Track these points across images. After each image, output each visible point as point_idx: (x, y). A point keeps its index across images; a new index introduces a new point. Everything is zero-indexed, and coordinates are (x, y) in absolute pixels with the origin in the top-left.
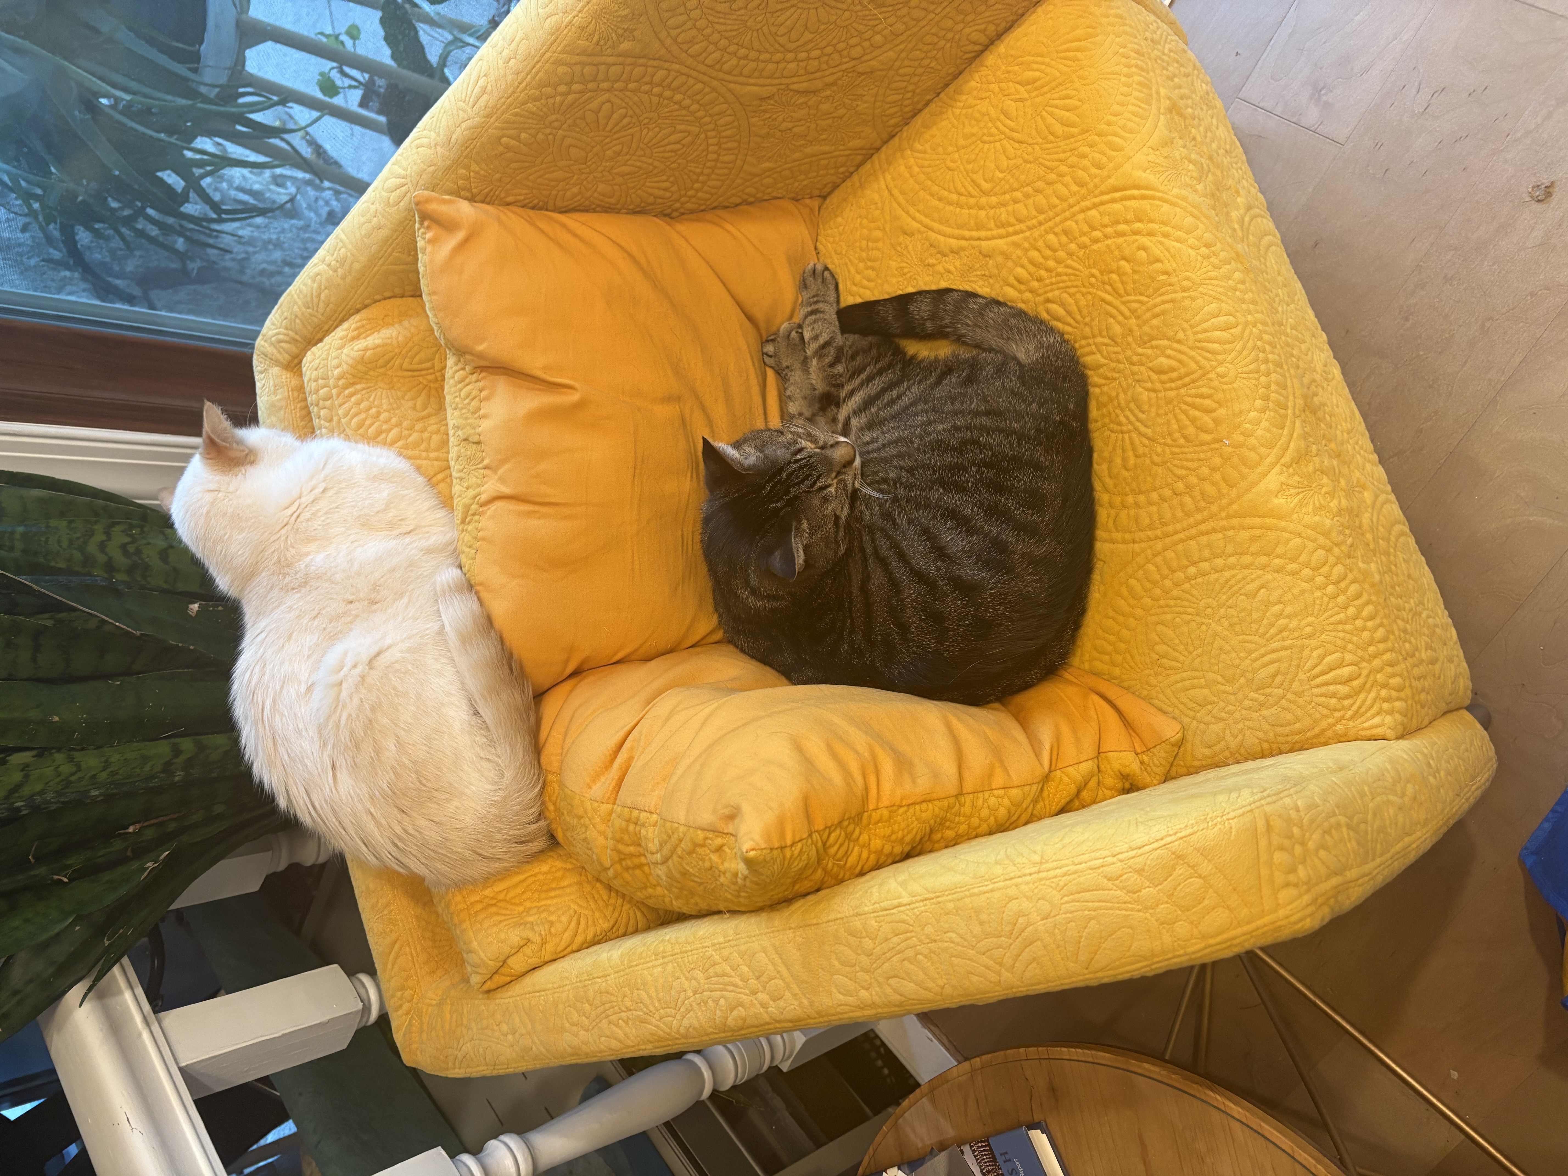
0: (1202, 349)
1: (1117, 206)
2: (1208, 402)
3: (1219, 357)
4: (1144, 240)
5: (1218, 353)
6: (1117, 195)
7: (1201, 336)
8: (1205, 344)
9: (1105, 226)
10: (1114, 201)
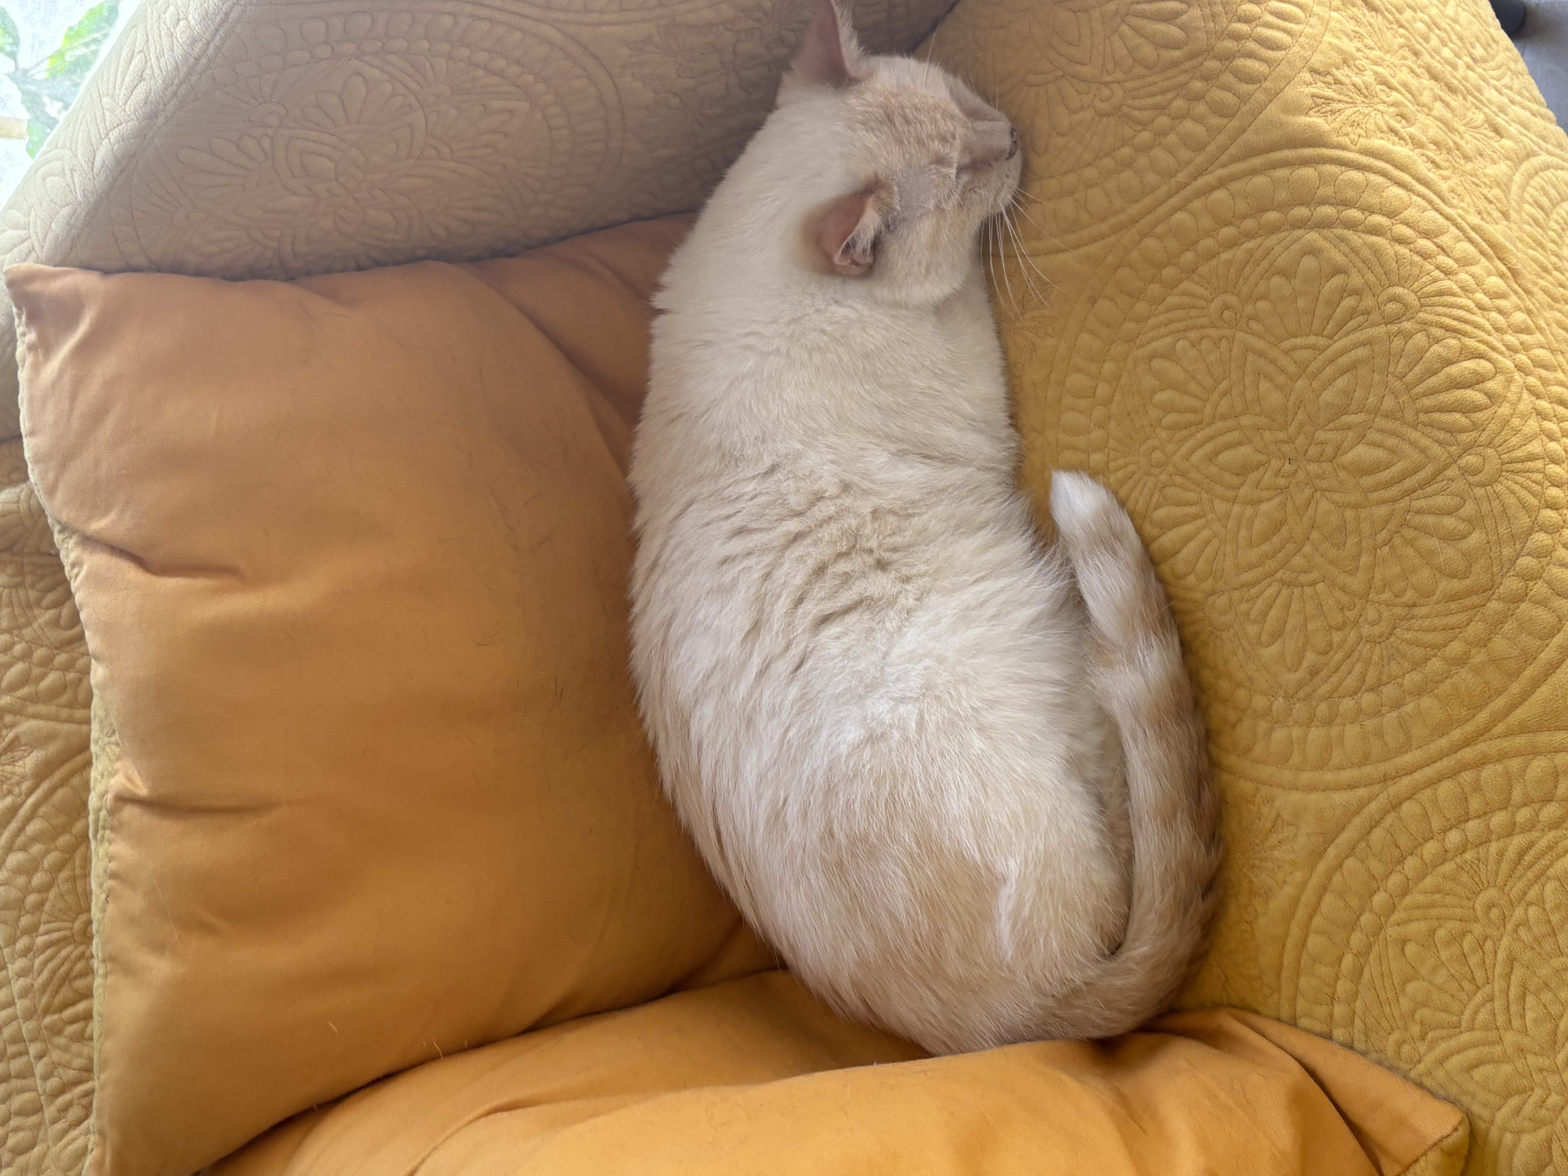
0: (1431, 425)
1: (1260, 180)
2: (1449, 522)
3: (1465, 438)
4: (1312, 237)
5: (1463, 430)
6: (1257, 161)
7: (1427, 402)
8: (1436, 416)
9: (1244, 217)
10: (1254, 172)
